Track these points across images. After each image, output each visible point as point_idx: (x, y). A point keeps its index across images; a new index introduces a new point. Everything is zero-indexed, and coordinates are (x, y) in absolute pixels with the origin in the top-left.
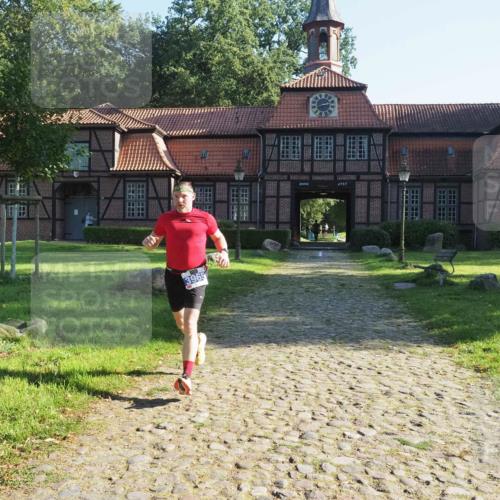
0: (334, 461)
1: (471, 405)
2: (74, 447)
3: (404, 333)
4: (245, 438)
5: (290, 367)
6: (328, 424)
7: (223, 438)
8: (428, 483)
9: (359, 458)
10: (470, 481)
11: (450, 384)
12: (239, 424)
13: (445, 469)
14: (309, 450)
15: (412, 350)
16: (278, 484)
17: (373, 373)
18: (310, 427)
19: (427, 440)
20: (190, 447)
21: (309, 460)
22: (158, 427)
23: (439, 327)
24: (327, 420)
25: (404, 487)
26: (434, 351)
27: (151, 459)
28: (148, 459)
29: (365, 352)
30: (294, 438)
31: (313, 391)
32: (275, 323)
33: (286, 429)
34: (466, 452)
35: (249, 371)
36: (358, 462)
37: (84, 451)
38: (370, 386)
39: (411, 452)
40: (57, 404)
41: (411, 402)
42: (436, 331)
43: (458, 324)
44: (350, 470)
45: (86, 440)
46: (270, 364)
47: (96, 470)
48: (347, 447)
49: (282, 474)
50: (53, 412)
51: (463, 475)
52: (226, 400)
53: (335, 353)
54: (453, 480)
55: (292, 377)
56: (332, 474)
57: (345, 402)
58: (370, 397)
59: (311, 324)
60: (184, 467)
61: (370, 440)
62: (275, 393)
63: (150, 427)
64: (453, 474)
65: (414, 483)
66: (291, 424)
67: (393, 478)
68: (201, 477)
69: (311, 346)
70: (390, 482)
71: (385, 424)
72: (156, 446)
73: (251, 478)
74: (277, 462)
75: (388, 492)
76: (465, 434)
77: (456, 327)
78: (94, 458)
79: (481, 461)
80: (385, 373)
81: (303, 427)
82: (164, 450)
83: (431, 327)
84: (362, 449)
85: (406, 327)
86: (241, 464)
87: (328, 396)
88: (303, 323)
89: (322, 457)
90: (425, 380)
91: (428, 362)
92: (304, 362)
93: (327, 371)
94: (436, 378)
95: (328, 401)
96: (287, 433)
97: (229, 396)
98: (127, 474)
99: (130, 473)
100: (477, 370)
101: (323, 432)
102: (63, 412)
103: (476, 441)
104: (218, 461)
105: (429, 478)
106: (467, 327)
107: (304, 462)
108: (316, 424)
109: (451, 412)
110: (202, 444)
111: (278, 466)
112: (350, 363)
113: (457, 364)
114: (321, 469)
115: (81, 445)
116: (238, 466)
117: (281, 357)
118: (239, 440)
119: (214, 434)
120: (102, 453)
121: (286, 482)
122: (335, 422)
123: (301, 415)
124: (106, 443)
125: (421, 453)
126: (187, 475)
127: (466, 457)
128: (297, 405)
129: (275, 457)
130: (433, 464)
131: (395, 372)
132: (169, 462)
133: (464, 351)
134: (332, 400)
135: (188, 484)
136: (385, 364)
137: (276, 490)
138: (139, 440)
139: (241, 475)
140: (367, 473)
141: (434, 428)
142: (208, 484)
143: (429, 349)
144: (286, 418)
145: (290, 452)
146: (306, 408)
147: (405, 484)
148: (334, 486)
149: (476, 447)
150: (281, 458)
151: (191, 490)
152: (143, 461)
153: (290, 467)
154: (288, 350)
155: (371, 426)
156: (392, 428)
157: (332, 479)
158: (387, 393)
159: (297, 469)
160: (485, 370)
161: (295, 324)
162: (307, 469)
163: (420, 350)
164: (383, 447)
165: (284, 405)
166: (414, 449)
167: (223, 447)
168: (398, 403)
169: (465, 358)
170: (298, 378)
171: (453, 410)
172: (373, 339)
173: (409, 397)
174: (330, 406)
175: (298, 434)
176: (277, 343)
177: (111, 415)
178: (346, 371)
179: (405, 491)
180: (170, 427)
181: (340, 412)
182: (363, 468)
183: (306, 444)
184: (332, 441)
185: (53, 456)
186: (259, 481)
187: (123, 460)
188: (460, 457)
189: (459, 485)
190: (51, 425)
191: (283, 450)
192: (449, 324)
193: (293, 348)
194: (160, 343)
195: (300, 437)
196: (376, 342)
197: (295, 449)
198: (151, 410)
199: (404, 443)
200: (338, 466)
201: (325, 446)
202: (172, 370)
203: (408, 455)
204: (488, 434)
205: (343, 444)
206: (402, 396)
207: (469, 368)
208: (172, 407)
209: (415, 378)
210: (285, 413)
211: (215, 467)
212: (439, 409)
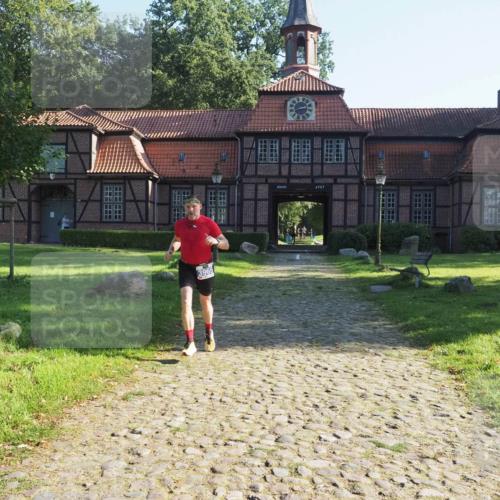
0: (309, 465)
1: (447, 407)
2: (48, 453)
3: (380, 335)
4: (221, 442)
5: (266, 371)
6: (304, 427)
7: (199, 442)
8: (402, 485)
9: (334, 461)
10: (444, 483)
11: (424, 386)
12: (215, 428)
13: (420, 471)
14: (286, 454)
15: (388, 352)
16: (254, 489)
17: (350, 376)
18: (286, 431)
19: (402, 442)
20: (165, 452)
21: (285, 463)
22: (133, 432)
23: (414, 329)
24: (302, 423)
25: (379, 490)
26: (410, 353)
27: (126, 465)
28: (123, 464)
29: (340, 355)
30: (270, 441)
31: (290, 394)
32: (252, 327)
33: (262, 432)
34: (441, 454)
35: (225, 374)
36: (334, 465)
37: (58, 456)
38: (346, 388)
39: (386, 454)
40: (30, 409)
41: (386, 404)
42: (412, 334)
43: (434, 326)
44: (325, 474)
45: (59, 445)
46: (247, 368)
47: (70, 477)
48: (323, 450)
49: (257, 478)
50: (26, 418)
51: (437, 477)
52: (202, 404)
53: (312, 356)
54: (427, 481)
55: (268, 380)
56: (308, 478)
57: (322, 405)
58: (346, 400)
59: (288, 327)
60: (158, 472)
61: (346, 443)
62: (252, 397)
63: (125, 432)
64: (427, 475)
65: (389, 485)
66: (267, 427)
67: (368, 481)
68: (176, 482)
69: (288, 350)
70: (365, 484)
71: (361, 427)
72: (131, 451)
73: (227, 483)
74: (253, 465)
75: (363, 495)
76: (439, 436)
77: (431, 329)
78: (68, 463)
79: (454, 462)
80: (360, 376)
81: (279, 431)
82: (139, 455)
83: (407, 329)
84: (338, 452)
85: (382, 330)
86: (217, 468)
87: (304, 399)
88: (280, 326)
89: (298, 460)
90: (400, 382)
91: (403, 364)
92: (281, 365)
93: (303, 374)
94: (412, 380)
95: (304, 404)
96: (263, 437)
97: (205, 400)
98: (101, 480)
99: (104, 479)
100: (452, 372)
101: (298, 435)
102: (37, 417)
103: (451, 443)
104: (194, 466)
105: (404, 480)
106: (442, 329)
107: (279, 465)
108: (292, 428)
109: (426, 414)
110: (177, 448)
111: (254, 469)
112: (326, 365)
113: (432, 366)
114: (297, 472)
115: (55, 451)
116: (213, 471)
117: (258, 360)
118: (215, 444)
119: (190, 439)
120: (76, 459)
121: (262, 486)
122: (311, 425)
123: (277, 419)
124: (80, 448)
125: (397, 455)
126: (162, 481)
127: (440, 459)
128: (273, 409)
129: (251, 460)
130: (407, 466)
131: (371, 375)
132: (144, 467)
133: (439, 353)
134: (309, 403)
135: (163, 489)
136: (362, 367)
137: (252, 494)
138: (114, 445)
139: (217, 479)
140: (342, 476)
141: (409, 430)
142: (183, 489)
143: (404, 351)
144: (263, 421)
145: (266, 456)
146: (282, 411)
147: (380, 486)
148: (310, 490)
149: (450, 448)
150: (257, 462)
151: (166, 495)
152: (117, 467)
153: (266, 471)
154: (264, 353)
155: (346, 429)
156: (367, 430)
157: (307, 482)
158: (362, 396)
159: (273, 473)
160: (459, 372)
161: (272, 327)
162: (283, 473)
163: (395, 353)
164: (359, 449)
165: (261, 408)
166: (389, 452)
167: (199, 452)
168: (373, 406)
169: (440, 361)
170: (274, 382)
171: (427, 412)
172: (349, 341)
173: (384, 399)
174: (306, 409)
175: (274, 437)
176: (255, 346)
177: (86, 420)
178: (322, 374)
179: (380, 493)
180: (146, 432)
181: (316, 415)
182: (338, 471)
183: (282, 448)
184: (307, 445)
185: (25, 462)
186: (234, 486)
187: (98, 465)
188: (434, 459)
189: (432, 487)
190: (24, 431)
191: (259, 453)
192: (424, 326)
193: (269, 352)
195: (276, 441)
196: (352, 345)
197: (271, 452)
198: (126, 415)
199: (379, 445)
200: (313, 470)
201: (301, 450)
202: (148, 374)
203: (383, 457)
204: (461, 436)
205: (319, 447)
206: (378, 399)
207: (443, 370)
208: (148, 411)
209: (391, 380)
210: (261, 416)
211: (191, 471)
212: (414, 411)
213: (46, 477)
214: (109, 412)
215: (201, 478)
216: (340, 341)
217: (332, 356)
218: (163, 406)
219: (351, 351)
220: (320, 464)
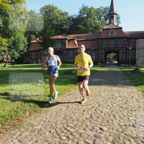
1: (140, 100)
3: (127, 83)
4: (86, 105)
5: (99, 90)
6: (105, 103)
8: (125, 116)
9: (111, 110)
10: (135, 116)
11: (135, 95)
13: (130, 113)
15: (128, 87)
16: (92, 115)
17: (118, 92)
18: (101, 103)
19: (127, 107)
20: (74, 106)
21: (99, 110)
23: (136, 82)
24: (105, 102)
25: (120, 117)
26: (133, 87)
28: (65, 108)
29: (117, 87)
30: (97, 105)
31: (103, 96)
32: (98, 81)
33: (96, 103)
34: (136, 110)
38: (117, 95)
39: (123, 109)
41: (126, 99)
42: (134, 83)
43: (140, 81)
44: (108, 113)
46: (95, 90)
47: (54, 110)
48: (109, 108)
49: (93, 113)
51: (134, 115)
53: (110, 88)
54: (131, 116)
55: (99, 92)
56: (104, 113)
57: (110, 98)
58: (116, 97)
60: (72, 110)
61: (114, 106)
62: (95, 96)
64: (132, 114)
65: (122, 116)
66: (97, 102)
67: (118, 115)
68: (75, 112)
69: (105, 86)
70: (117, 116)
71: (118, 103)
73: (86, 113)
75: (116, 118)
76: (137, 106)
77: (139, 82)
80: (120, 92)
81: (99, 103)
82: (69, 107)
83: (133, 82)
84: (112, 108)
85: (128, 82)
86: (84, 110)
88: (104, 81)
89: (103, 109)
90: (130, 94)
91: (131, 90)
92: (103, 89)
93: (107, 91)
94: (132, 93)
95: (106, 98)
96: (96, 104)
98: (60, 111)
99: (61, 111)
100: (143, 92)
103: (139, 108)
104: (80, 109)
105: (126, 115)
106: (142, 82)
107: (98, 110)
108: (103, 103)
109: (134, 101)
110: (77, 106)
111: (92, 111)
112: (113, 90)
113: (138, 90)
114: (102, 112)
116: (84, 111)
117: (98, 88)
121: (93, 115)
122: (107, 102)
123: (100, 101)
125: (125, 110)
126: (73, 112)
127: (136, 111)
128: (99, 98)
129: (92, 109)
130: (127, 112)
131: (123, 92)
132: (70, 109)
133: (140, 88)
136: (121, 90)
137: (91, 116)
139: (84, 113)
140: (112, 113)
141: (130, 104)
142: (77, 114)
143: (132, 87)
144: (96, 101)
145: (96, 108)
146: (101, 99)
148: (104, 116)
149: (139, 109)
150: (93, 109)
151: (73, 115)
153: (95, 111)
154: (100, 87)
155: (115, 103)
156: (119, 104)
157: (104, 114)
158: (120, 97)
159: (96, 112)
162: (99, 112)
163: (130, 87)
164: (117, 108)
165: (97, 98)
166: (124, 109)
167: (81, 107)
168: (122, 99)
170: (100, 93)
171: (135, 101)
172: (119, 84)
173: (125, 97)
174: (106, 99)
175: (98, 104)
176: (98, 85)
177: (60, 99)
181: (109, 100)
183: (100, 107)
184: (105, 106)
186: (87, 114)
187: (60, 108)
188: (134, 111)
189: (133, 117)
191: (94, 108)
192: (138, 81)
193: (101, 86)
194: (72, 85)
195: (99, 105)
196: (120, 85)
197: (97, 108)
198: (68, 98)
199: (122, 107)
200: (105, 112)
201: (104, 107)
202: (74, 90)
203: (122, 110)
204: (142, 106)
205: (108, 107)
206: (123, 97)
207: (141, 91)
208: (72, 98)
209: (127, 93)
210: (96, 100)
211: (79, 111)
212: (132, 100)
213: (50, 110)
214: (64, 98)
215: (81, 112)
216: (117, 84)
217: (115, 88)
218: (76, 97)
219: (119, 87)
220: (107, 111)
